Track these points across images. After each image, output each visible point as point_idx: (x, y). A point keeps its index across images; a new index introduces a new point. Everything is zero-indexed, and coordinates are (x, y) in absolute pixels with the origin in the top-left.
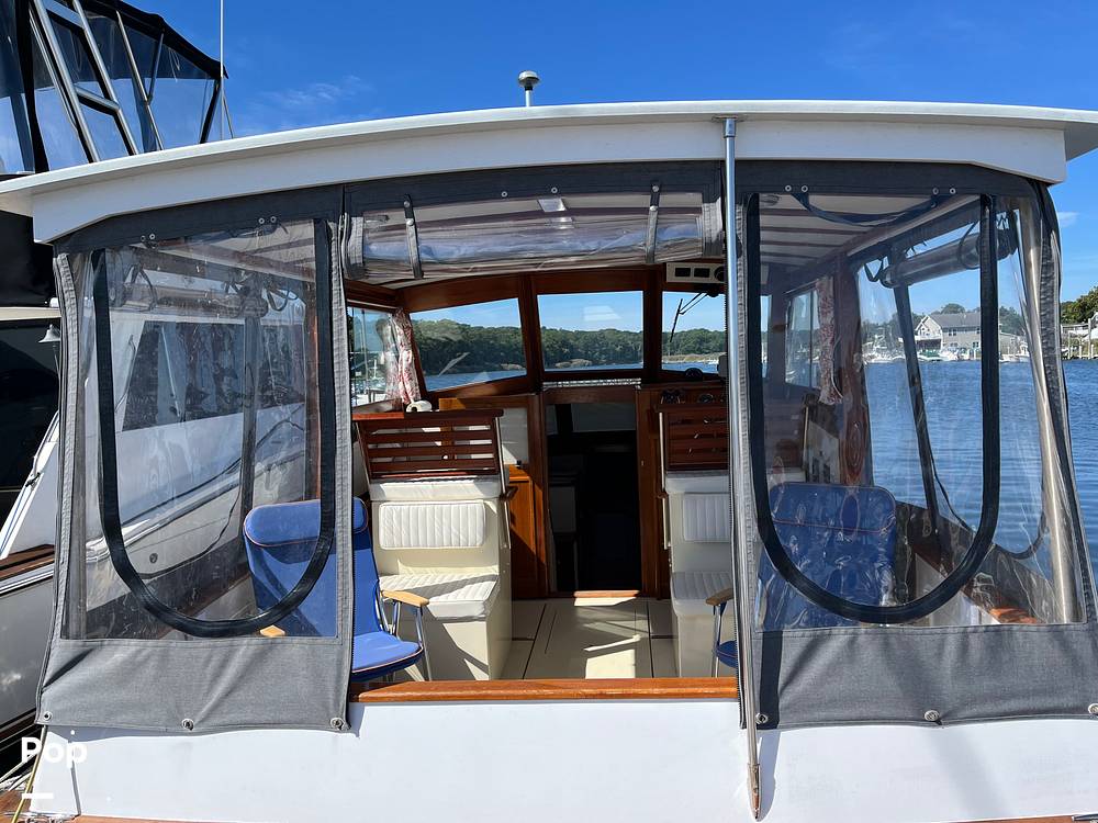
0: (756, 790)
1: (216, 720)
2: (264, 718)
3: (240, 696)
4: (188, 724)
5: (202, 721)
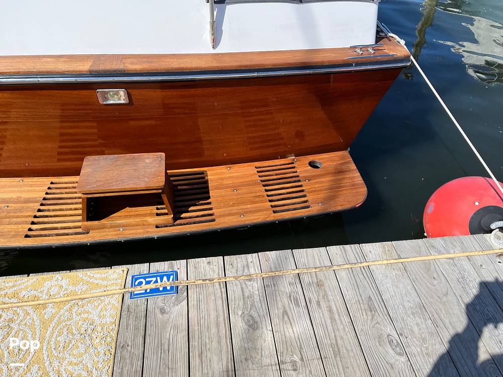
0: (213, 34)
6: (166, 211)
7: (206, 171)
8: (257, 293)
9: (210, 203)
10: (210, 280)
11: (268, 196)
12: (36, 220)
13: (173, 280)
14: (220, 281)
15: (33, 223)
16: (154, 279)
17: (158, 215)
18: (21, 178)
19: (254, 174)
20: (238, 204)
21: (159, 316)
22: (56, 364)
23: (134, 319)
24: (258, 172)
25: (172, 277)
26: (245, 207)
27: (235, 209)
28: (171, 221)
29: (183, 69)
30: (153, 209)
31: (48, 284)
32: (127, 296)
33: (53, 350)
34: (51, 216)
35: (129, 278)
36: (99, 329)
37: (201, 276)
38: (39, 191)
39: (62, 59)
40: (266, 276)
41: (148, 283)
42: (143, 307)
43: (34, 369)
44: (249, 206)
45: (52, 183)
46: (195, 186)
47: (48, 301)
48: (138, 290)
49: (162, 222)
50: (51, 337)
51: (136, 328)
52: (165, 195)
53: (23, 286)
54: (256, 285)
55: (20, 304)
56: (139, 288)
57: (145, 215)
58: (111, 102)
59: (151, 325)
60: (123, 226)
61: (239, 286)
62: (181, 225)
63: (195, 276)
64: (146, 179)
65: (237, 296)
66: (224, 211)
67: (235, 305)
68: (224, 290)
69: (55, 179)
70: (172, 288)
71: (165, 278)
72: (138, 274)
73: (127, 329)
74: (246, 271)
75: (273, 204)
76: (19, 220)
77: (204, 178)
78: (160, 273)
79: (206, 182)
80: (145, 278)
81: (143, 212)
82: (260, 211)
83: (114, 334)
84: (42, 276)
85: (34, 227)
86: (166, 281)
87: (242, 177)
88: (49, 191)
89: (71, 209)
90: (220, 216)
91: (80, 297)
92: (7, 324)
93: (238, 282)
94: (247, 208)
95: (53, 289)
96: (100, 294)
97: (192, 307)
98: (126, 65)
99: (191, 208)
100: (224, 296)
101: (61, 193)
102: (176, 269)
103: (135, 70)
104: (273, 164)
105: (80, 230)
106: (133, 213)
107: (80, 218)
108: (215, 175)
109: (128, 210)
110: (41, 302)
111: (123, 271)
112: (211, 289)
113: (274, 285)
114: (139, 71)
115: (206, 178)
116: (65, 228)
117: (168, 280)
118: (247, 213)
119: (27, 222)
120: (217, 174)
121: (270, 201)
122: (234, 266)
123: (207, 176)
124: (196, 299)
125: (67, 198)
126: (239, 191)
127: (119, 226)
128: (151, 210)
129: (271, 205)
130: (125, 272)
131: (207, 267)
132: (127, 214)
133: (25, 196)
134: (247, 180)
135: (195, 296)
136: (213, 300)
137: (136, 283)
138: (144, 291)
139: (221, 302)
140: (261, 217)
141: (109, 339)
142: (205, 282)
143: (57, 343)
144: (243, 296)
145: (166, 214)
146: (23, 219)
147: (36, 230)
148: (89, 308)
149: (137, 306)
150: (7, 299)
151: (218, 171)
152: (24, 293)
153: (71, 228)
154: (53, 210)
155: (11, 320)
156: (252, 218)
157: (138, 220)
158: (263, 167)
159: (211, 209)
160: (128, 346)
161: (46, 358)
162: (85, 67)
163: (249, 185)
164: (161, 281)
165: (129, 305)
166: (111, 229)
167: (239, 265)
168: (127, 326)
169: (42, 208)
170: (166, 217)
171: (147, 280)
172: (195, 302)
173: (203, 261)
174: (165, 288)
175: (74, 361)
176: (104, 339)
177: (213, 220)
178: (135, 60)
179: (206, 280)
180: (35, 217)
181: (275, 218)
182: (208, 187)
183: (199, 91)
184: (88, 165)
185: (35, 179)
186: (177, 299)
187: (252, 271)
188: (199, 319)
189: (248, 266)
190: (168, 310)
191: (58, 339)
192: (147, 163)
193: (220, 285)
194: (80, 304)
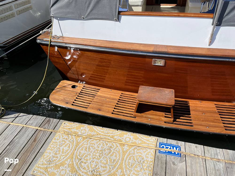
0: (211, 39)
1: (89, 17)
2: (99, 17)
3: (94, 12)
4: (83, 18)
5: (86, 17)
6: (170, 116)
7: (188, 101)
8: (222, 169)
9: (190, 117)
10: (197, 156)
11: (222, 120)
12: (116, 107)
13: (178, 150)
14: (203, 157)
15: (115, 108)
16: (170, 147)
17: (165, 117)
18: (111, 89)
19: (214, 108)
20: (206, 121)
21: (172, 165)
22: (128, 172)
23: (161, 163)
24: (216, 107)
25: (178, 148)
26: (209, 123)
27: (203, 123)
28: (172, 121)
29: (194, 54)
30: (163, 114)
31: (125, 136)
32: (157, 151)
33: (127, 165)
34: (121, 107)
35: (158, 144)
36: (146, 162)
37: (192, 152)
38: (117, 96)
39: (142, 45)
40: (228, 162)
41: (167, 148)
42: (165, 159)
43: (120, 171)
44: (211, 123)
45: (122, 94)
46: (183, 107)
47: (126, 143)
48: (162, 150)
49: (168, 121)
50: (126, 159)
51: (162, 168)
52: (172, 109)
53: (116, 134)
54: (222, 165)
55: (115, 141)
56: (163, 149)
57: (160, 116)
58: (157, 64)
59: (169, 169)
60: (150, 118)
61: (213, 163)
62: (176, 124)
63: (189, 151)
64: (166, 100)
65: (211, 168)
66: (198, 123)
67: (210, 172)
68: (204, 163)
69: (123, 92)
70: (178, 153)
71: (175, 148)
72: (162, 142)
73: (158, 166)
74: (216, 157)
75: (225, 125)
76: (110, 106)
77: (187, 104)
78: (172, 145)
79: (189, 107)
80: (165, 145)
81: (159, 114)
82: (217, 127)
83: (152, 166)
84: (123, 132)
85: (115, 110)
86: (175, 149)
87: (207, 108)
88: (121, 97)
89: (129, 106)
90: (196, 125)
91: (138, 145)
92: (109, 148)
93: (212, 161)
94: (210, 124)
95: (127, 138)
96: (146, 147)
97: (188, 166)
98: (168, 50)
99: (181, 118)
100: (205, 166)
101: (125, 99)
102: (179, 145)
103: (172, 52)
104: (225, 105)
105: (132, 116)
106: (154, 114)
107: (134, 111)
108: (193, 104)
109: (152, 112)
110: (123, 143)
111: (156, 139)
112: (198, 160)
113: (232, 168)
114: (173, 53)
115: (189, 105)
116: (126, 113)
117: (176, 149)
118: (210, 126)
119: (113, 107)
120: (194, 104)
121: (223, 123)
122: (210, 152)
123: (189, 104)
124: (190, 163)
125: (127, 101)
126: (206, 115)
127: (148, 118)
128: (162, 114)
129: (224, 126)
130: (157, 140)
131: (195, 148)
132: (151, 113)
133: (112, 97)
134: (210, 110)
135: (190, 161)
136: (199, 166)
137: (161, 147)
138: (165, 151)
139: (203, 169)
140: (219, 130)
141: (150, 169)
142: (195, 156)
143: (129, 163)
144: (215, 169)
145: (170, 118)
146: (111, 106)
147: (116, 111)
148: (141, 151)
149: (162, 157)
150: (110, 138)
151: (194, 102)
152: (116, 137)
153: (128, 114)
154: (122, 105)
155: (111, 147)
156: (213, 130)
157: (157, 117)
158: (219, 105)
159: (190, 120)
160: (158, 174)
161: (124, 168)
162: (151, 49)
163: (211, 112)
164: (173, 149)
165: (158, 156)
166: (145, 119)
167: (212, 152)
168: (158, 165)
169: (118, 103)
170: (170, 119)
171: (166, 146)
172: (190, 165)
173: (193, 145)
174: (175, 153)
175: (136, 173)
176: (148, 167)
177: (192, 126)
178: (172, 48)
179: (195, 155)
180: (116, 106)
181: (227, 133)
182: (189, 109)
183: (198, 64)
184: (141, 89)
185: (116, 91)
186: (180, 160)
187: (219, 158)
188: (192, 173)
189: (217, 154)
190: (177, 164)
191: (129, 161)
192: (166, 93)
193: (202, 160)
194: (138, 148)
